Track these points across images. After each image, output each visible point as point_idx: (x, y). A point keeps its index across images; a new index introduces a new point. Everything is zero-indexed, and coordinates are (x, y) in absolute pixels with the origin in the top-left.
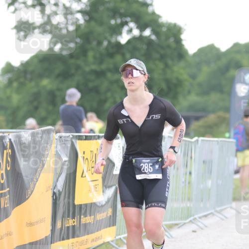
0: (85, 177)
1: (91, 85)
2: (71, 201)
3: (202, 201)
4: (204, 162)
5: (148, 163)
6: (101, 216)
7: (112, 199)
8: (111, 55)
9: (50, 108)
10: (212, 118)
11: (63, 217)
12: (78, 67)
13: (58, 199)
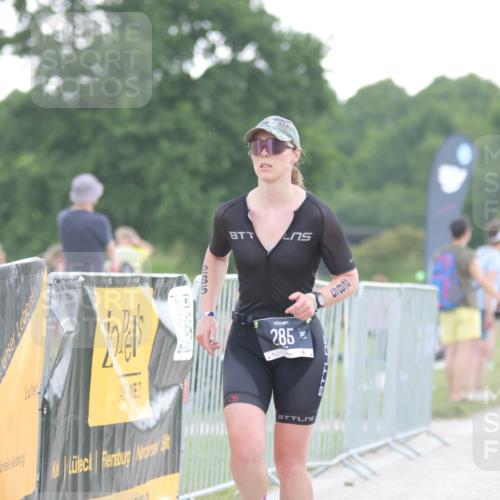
0: (112, 366)
1: (125, 167)
2: (80, 419)
3: (366, 417)
4: (370, 334)
5: (285, 327)
6: (147, 451)
7: (171, 413)
8: (170, 103)
9: (37, 216)
10: (387, 239)
11: (64, 454)
12: (98, 129)
13: (53, 413)
